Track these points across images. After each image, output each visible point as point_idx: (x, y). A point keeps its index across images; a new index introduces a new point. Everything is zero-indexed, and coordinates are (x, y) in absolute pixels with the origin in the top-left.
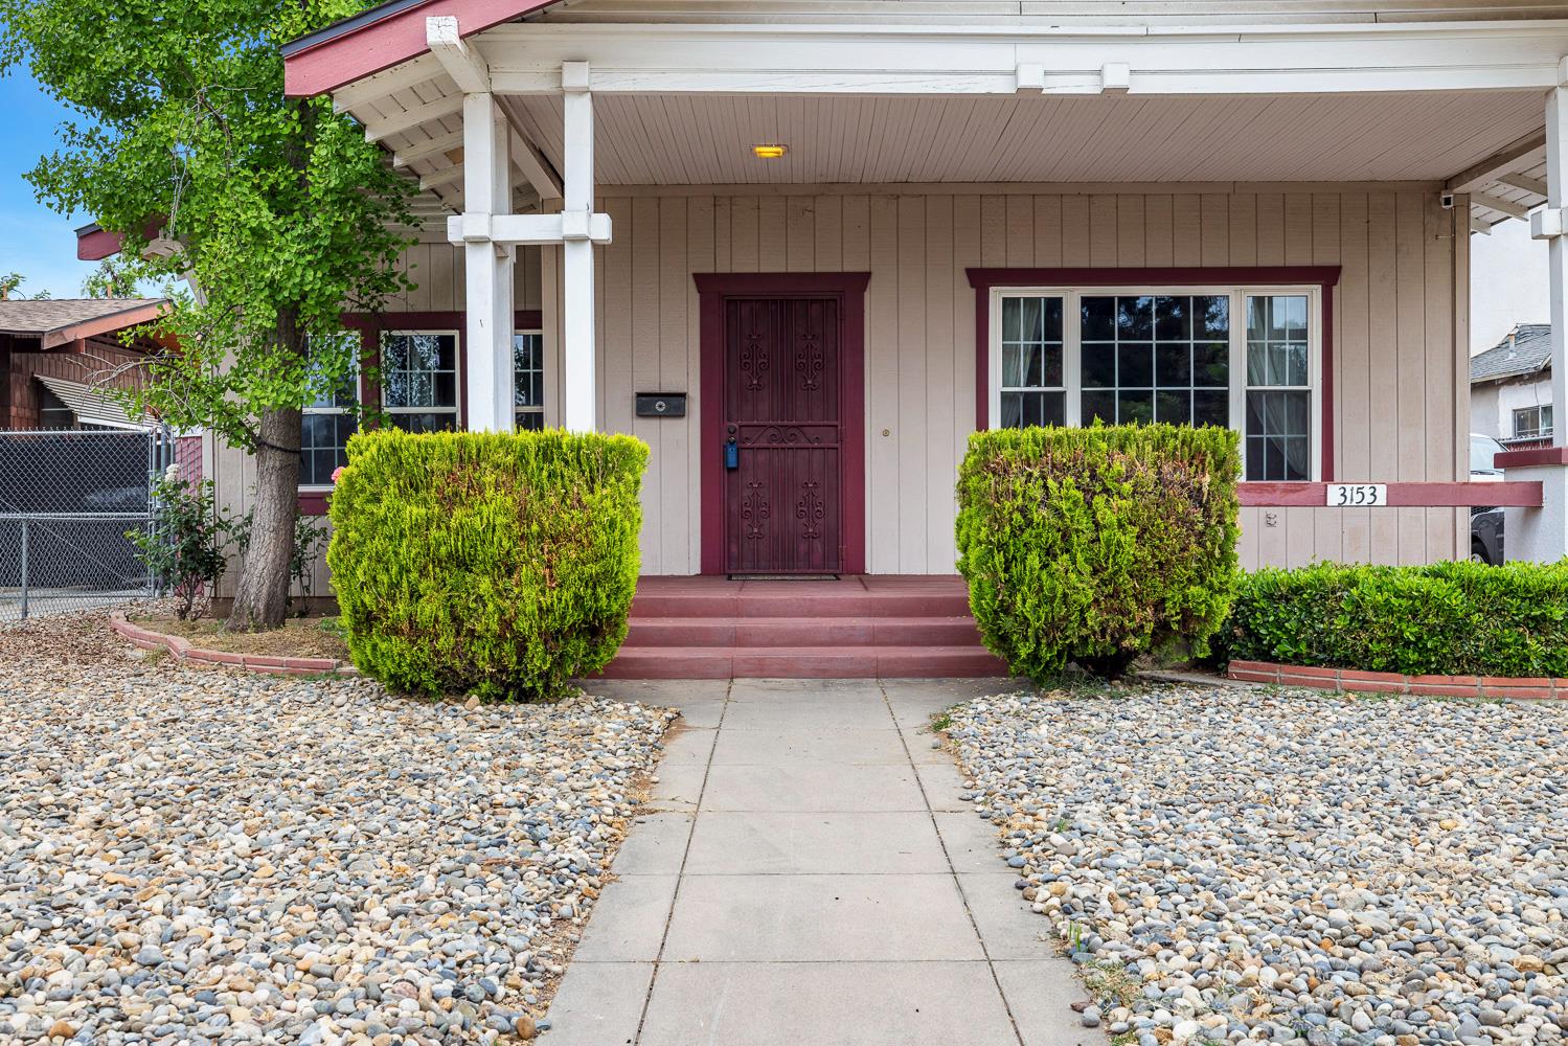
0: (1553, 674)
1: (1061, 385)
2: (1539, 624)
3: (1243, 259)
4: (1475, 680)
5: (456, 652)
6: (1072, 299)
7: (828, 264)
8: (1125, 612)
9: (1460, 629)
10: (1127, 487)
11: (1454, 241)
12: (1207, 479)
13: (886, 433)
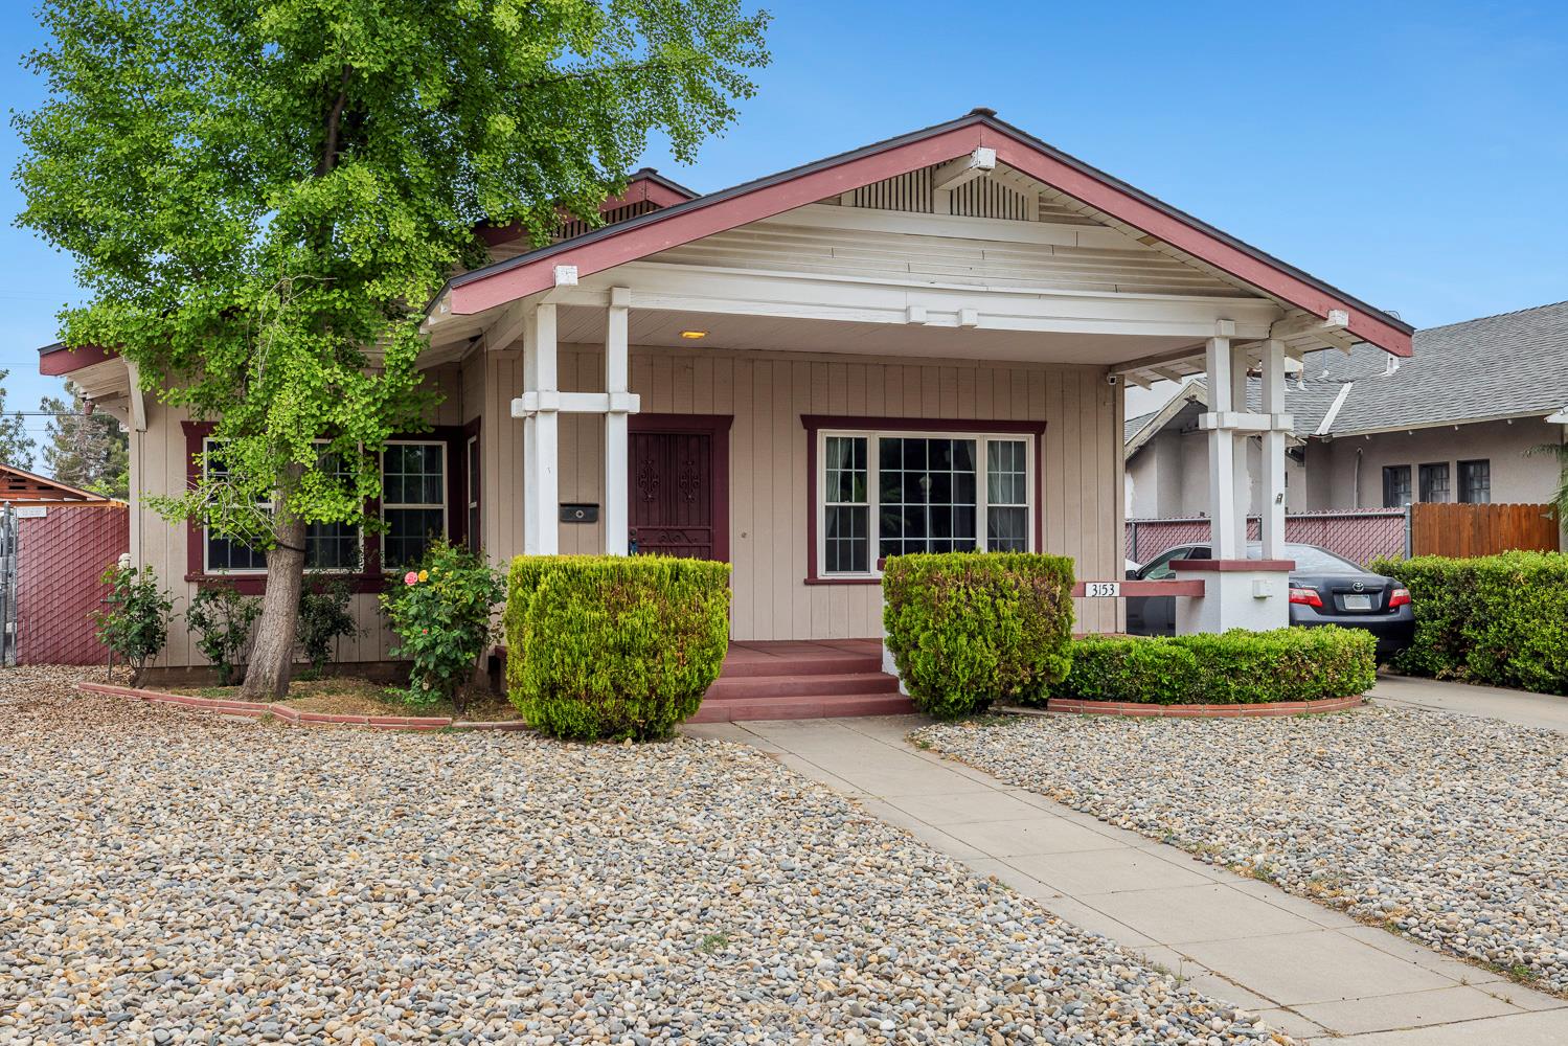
0: (1241, 702)
1: (865, 501)
2: (1234, 673)
3: (984, 415)
4: (1201, 707)
5: (618, 709)
6: (874, 439)
7: (702, 409)
8: (1014, 671)
9: (1192, 676)
10: (1016, 593)
11: (1114, 406)
12: (1060, 588)
13: (744, 535)
